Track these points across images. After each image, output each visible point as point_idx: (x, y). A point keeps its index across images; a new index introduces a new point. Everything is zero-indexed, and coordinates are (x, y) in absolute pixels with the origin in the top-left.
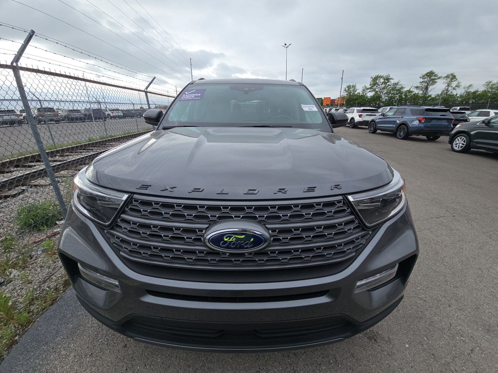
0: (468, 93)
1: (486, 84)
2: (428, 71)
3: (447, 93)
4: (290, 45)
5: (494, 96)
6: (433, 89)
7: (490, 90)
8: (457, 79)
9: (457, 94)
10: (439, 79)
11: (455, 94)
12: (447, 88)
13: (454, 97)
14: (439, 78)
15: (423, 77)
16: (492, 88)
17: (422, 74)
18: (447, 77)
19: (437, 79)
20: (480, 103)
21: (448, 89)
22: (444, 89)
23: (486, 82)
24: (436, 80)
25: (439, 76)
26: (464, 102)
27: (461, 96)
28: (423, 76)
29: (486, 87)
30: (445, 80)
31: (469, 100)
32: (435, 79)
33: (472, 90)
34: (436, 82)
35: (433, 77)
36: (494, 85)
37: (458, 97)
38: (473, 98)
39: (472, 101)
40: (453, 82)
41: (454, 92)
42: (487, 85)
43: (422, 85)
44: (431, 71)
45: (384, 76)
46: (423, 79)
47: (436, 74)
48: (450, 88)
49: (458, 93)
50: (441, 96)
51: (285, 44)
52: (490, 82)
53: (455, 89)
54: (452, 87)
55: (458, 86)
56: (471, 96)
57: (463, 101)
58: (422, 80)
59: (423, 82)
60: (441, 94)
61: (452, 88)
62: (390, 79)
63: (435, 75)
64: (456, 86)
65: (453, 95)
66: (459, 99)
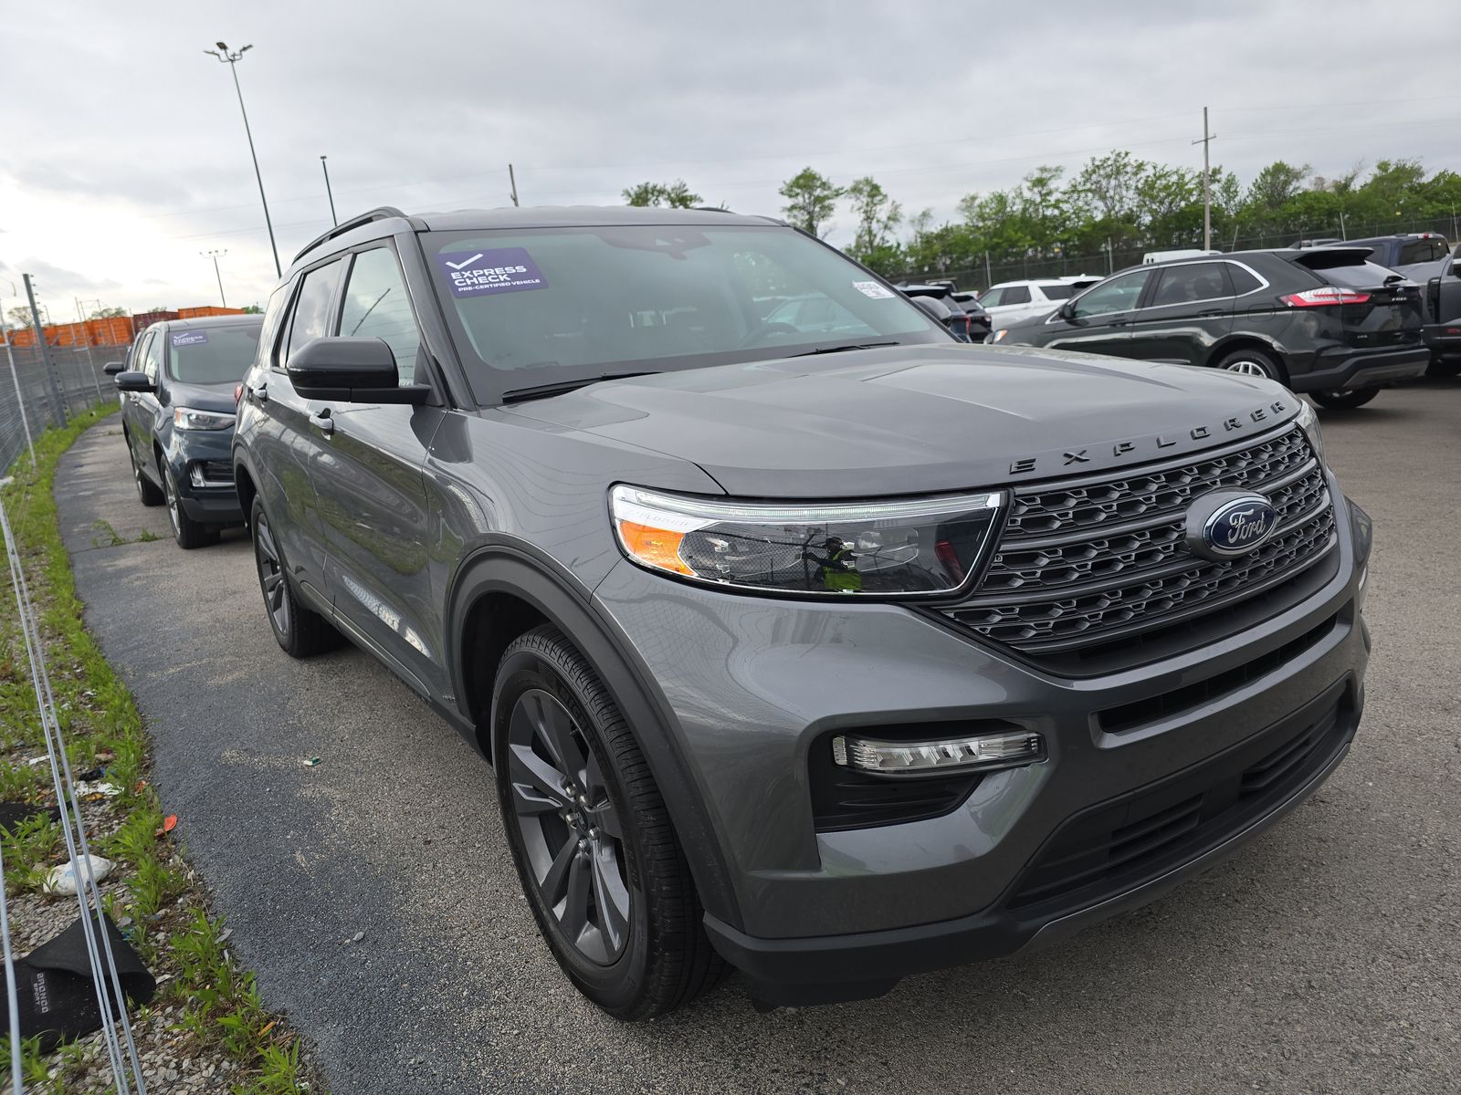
0: (928, 240)
1: (964, 204)
2: (799, 172)
3: (871, 242)
4: (245, 49)
5: (995, 240)
6: (830, 230)
7: (981, 224)
8: (885, 196)
9: (899, 245)
10: (837, 195)
11: (895, 245)
12: (866, 224)
13: (895, 256)
14: (837, 193)
15: (789, 192)
16: (982, 217)
17: (784, 182)
18: (856, 190)
19: (832, 198)
20: (967, 267)
21: (870, 227)
22: (859, 232)
23: (963, 201)
24: (831, 201)
25: (836, 186)
26: (926, 269)
27: (912, 251)
28: (790, 188)
29: (967, 214)
30: (852, 201)
31: (934, 259)
32: (827, 197)
33: (934, 228)
34: (830, 208)
35: (818, 192)
36: (985, 207)
37: (906, 254)
38: (945, 253)
39: (944, 264)
40: (879, 207)
41: (891, 240)
42: (969, 208)
43: (795, 217)
44: (805, 171)
45: (669, 188)
46: (790, 196)
47: (824, 180)
48: (874, 226)
49: (901, 242)
50: (860, 254)
51: (222, 46)
52: (973, 198)
53: (890, 229)
54: (878, 221)
55: (894, 218)
56: (937, 247)
57: (923, 266)
58: (789, 202)
59: (793, 208)
60: (858, 247)
61: (881, 225)
62: (691, 200)
63: (824, 184)
64: (889, 218)
65: (890, 248)
66: (908, 259)
